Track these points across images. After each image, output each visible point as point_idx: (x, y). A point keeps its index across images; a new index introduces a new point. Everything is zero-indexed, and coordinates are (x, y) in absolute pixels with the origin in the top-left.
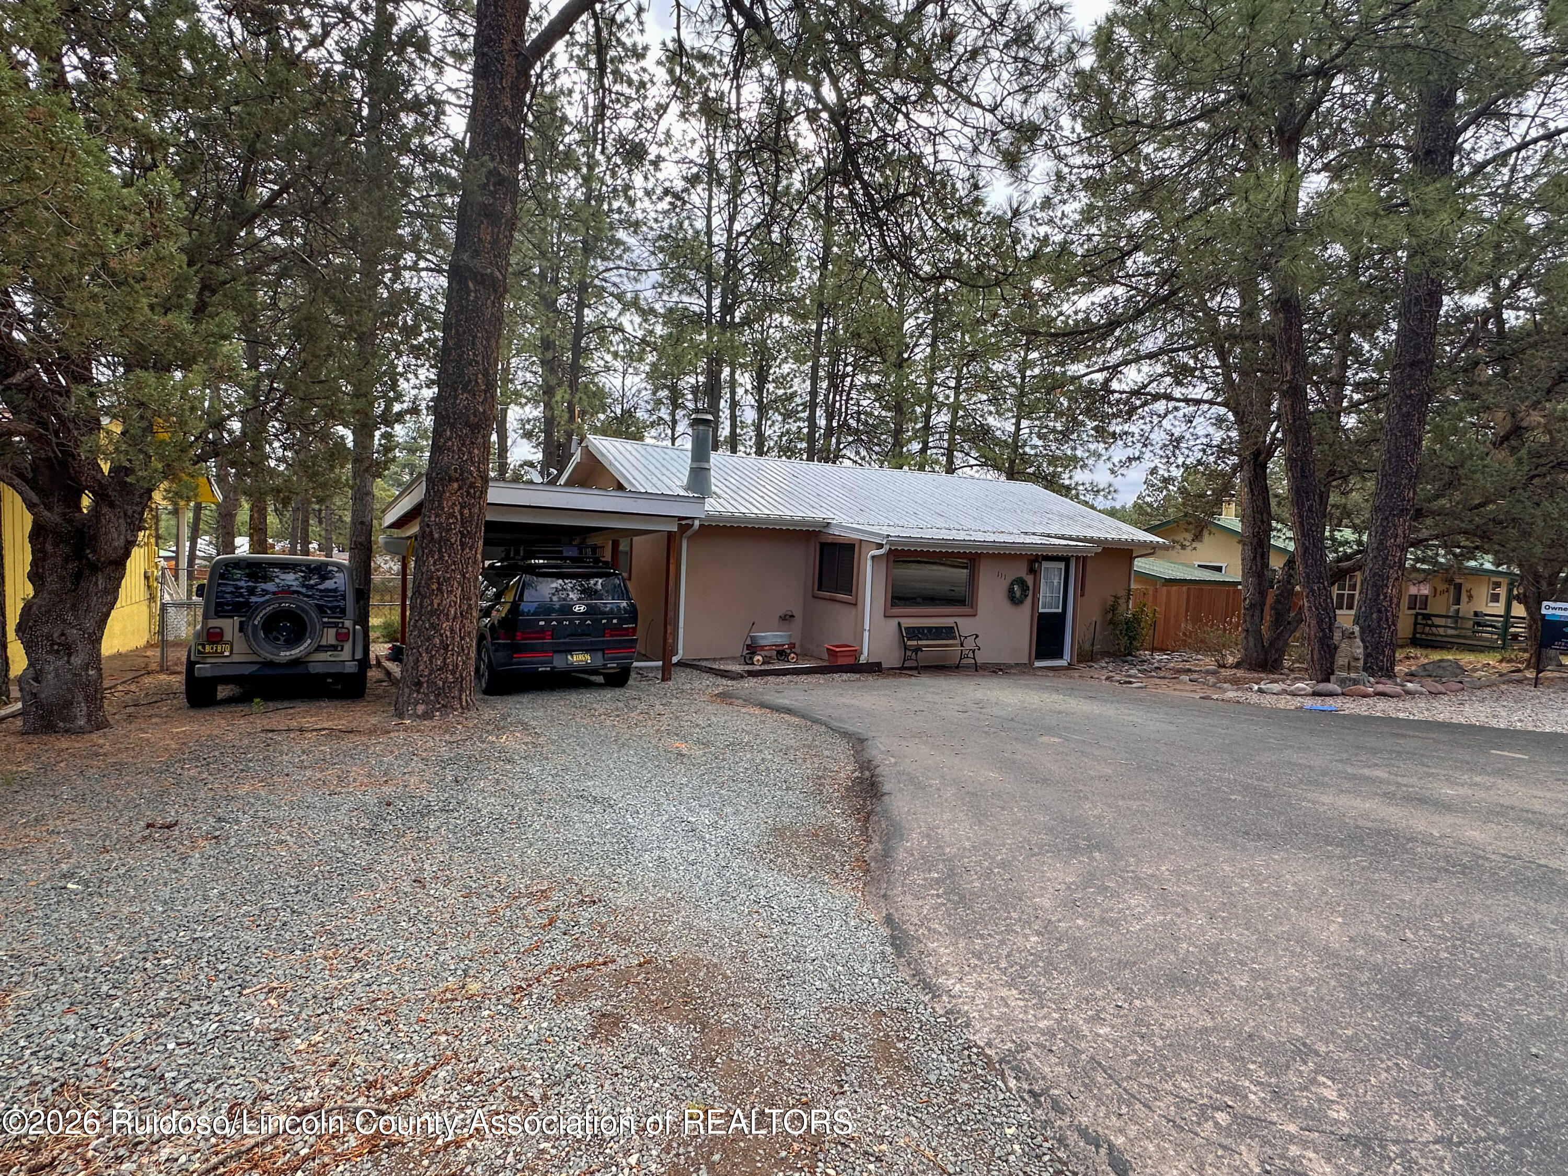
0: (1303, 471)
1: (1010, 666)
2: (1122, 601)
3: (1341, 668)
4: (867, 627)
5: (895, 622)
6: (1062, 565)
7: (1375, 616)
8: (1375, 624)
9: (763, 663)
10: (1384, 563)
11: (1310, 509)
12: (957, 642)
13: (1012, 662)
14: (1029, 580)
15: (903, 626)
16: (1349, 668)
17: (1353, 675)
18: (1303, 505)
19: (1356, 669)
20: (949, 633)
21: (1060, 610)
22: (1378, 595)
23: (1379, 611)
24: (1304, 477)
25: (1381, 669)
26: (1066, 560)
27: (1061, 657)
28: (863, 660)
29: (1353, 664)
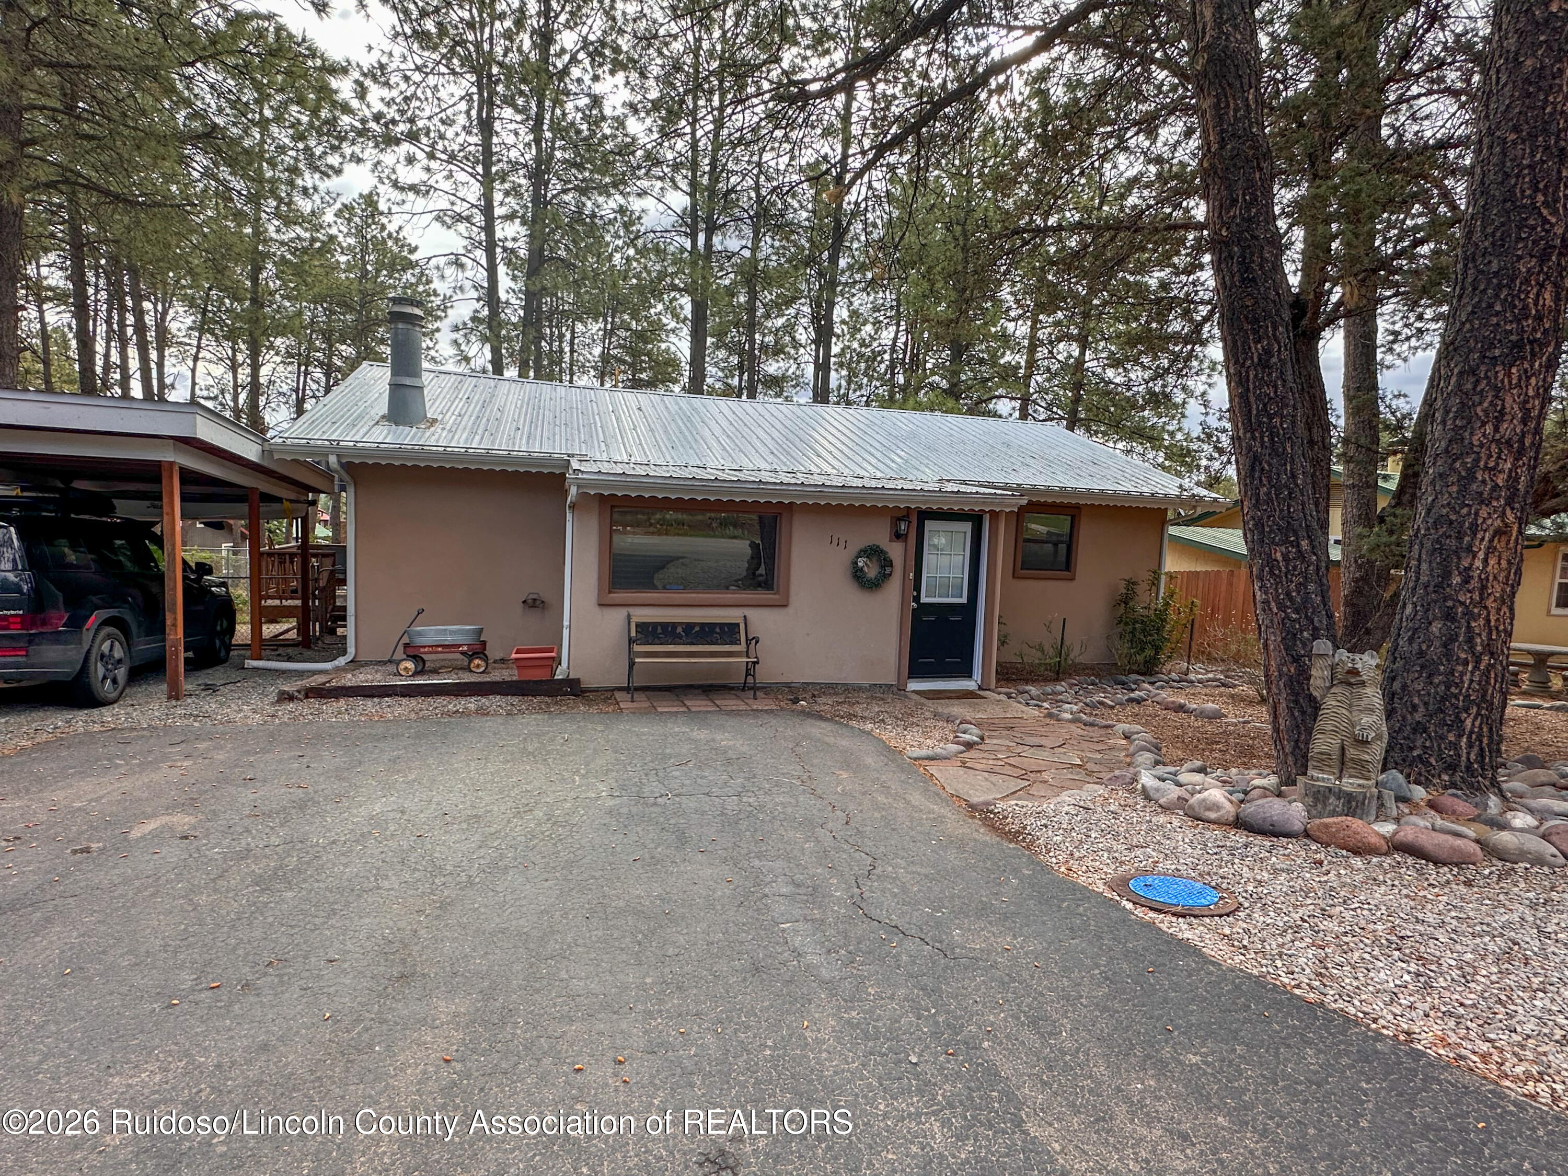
0: (1245, 266)
1: (859, 689)
2: (1142, 588)
3: (1324, 761)
4: (566, 623)
5: (621, 613)
6: (967, 527)
7: (1436, 627)
8: (1435, 651)
9: (416, 673)
10: (1463, 490)
11: (1264, 364)
12: (742, 647)
13: (865, 682)
14: (896, 551)
15: (634, 620)
16: (1343, 764)
17: (1350, 784)
18: (1247, 351)
19: (1362, 768)
20: (728, 632)
21: (964, 600)
22: (1447, 575)
23: (1449, 616)
24: (1249, 281)
25: (1452, 767)
26: (976, 519)
27: (969, 675)
28: (560, 674)
29: (1351, 752)
